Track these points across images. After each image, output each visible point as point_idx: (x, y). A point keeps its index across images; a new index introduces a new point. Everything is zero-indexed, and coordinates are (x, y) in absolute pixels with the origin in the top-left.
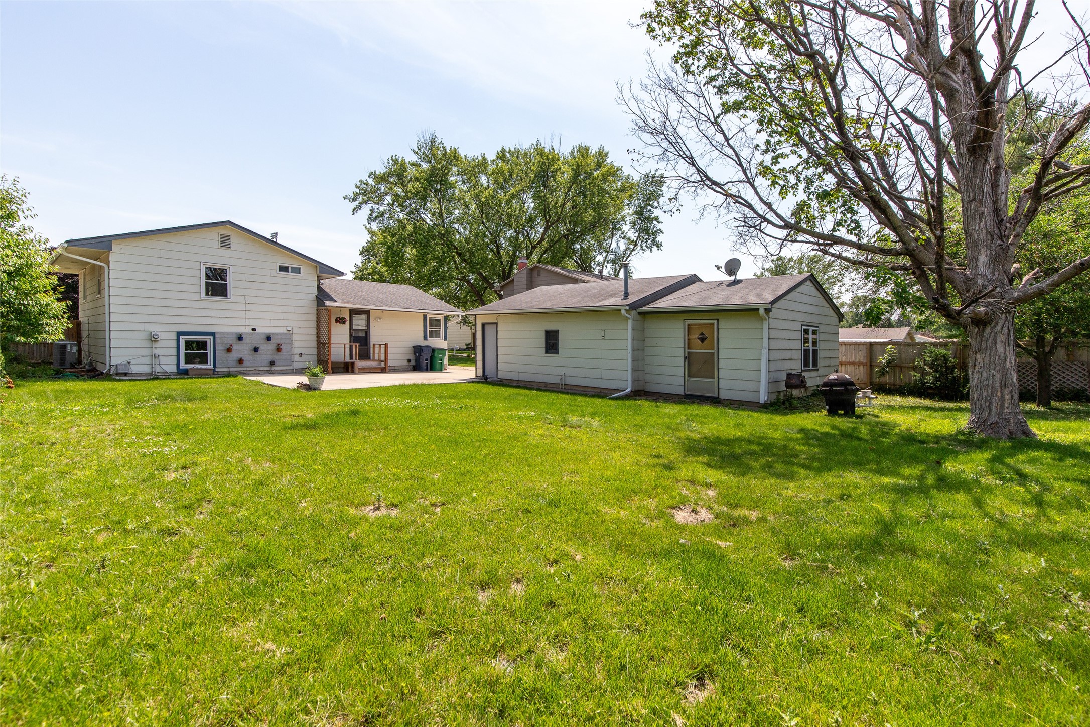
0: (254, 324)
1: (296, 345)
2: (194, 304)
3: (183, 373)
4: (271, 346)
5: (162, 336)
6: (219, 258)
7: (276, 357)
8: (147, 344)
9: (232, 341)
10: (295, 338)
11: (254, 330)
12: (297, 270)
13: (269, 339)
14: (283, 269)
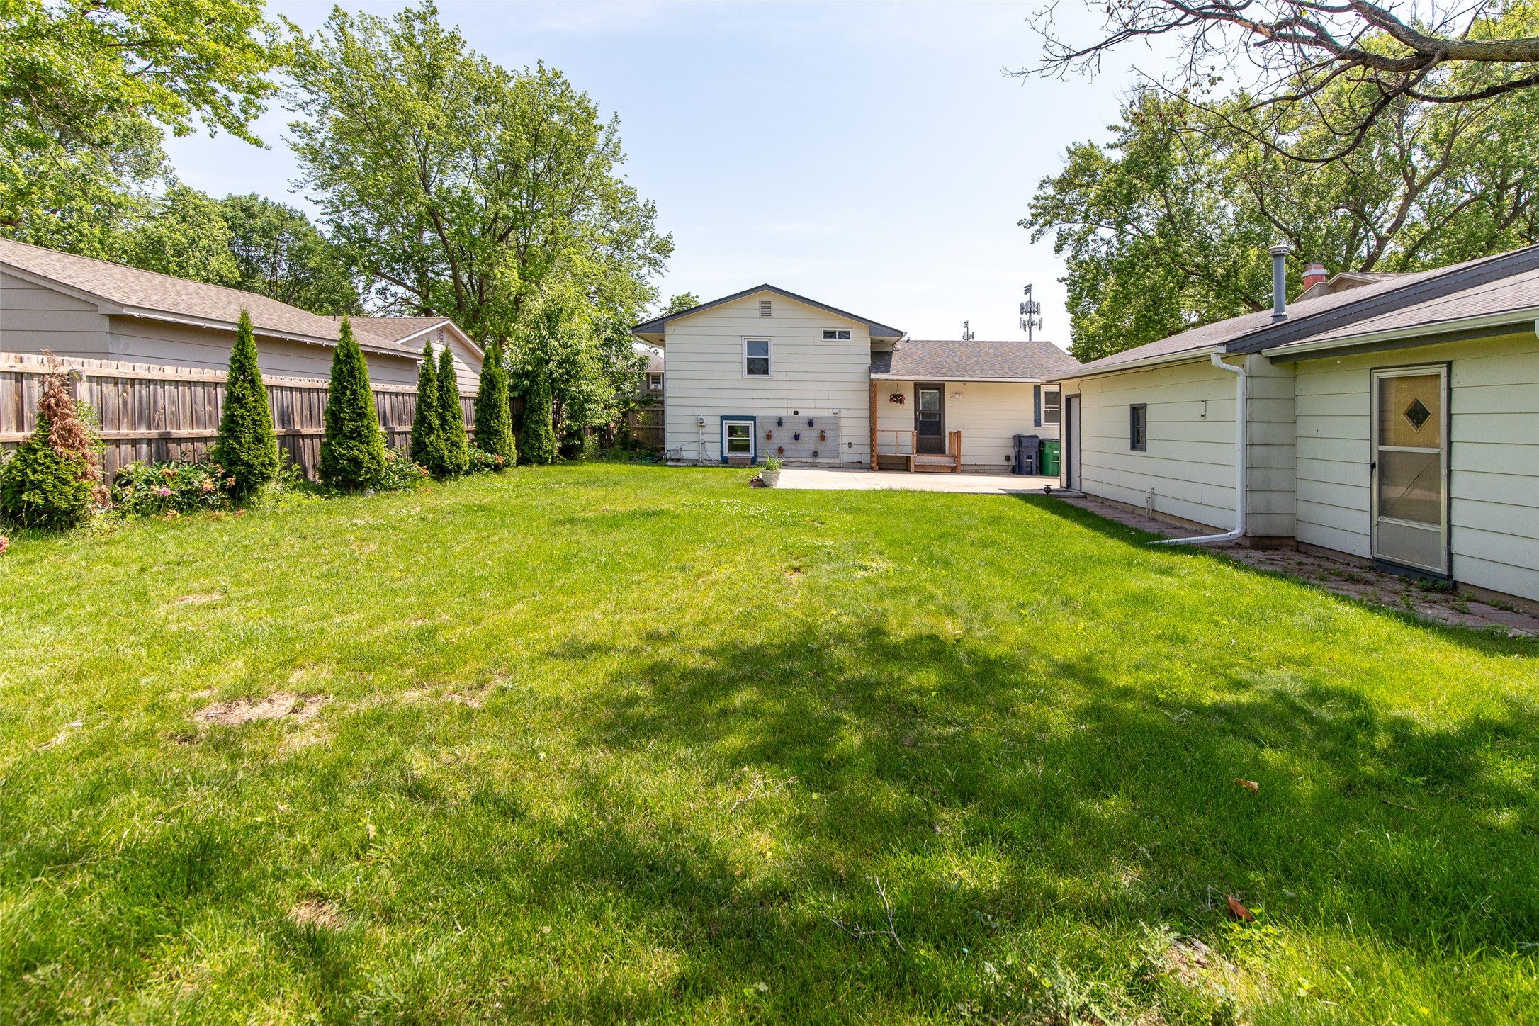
0: (795, 405)
1: (844, 431)
2: (737, 385)
3: (725, 462)
4: (814, 433)
5: (707, 420)
6: (760, 329)
7: (821, 448)
8: (694, 429)
9: (772, 426)
10: (843, 422)
11: (796, 413)
12: (845, 335)
13: (811, 423)
14: (829, 335)
